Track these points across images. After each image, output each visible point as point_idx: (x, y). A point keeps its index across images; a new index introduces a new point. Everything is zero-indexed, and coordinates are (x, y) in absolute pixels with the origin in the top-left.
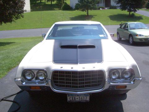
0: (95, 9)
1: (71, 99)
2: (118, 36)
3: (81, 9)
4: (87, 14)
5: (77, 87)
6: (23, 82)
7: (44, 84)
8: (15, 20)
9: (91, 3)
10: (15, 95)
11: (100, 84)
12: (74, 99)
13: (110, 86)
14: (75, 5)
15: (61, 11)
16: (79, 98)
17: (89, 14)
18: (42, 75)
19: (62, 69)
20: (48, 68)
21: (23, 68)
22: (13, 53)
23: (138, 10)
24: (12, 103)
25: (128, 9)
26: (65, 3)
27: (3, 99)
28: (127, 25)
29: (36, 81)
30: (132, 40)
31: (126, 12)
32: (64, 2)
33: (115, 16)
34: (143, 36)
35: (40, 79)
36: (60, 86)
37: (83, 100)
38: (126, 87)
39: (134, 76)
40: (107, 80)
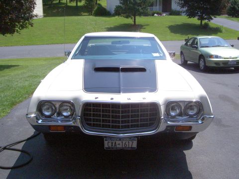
0: (146, 15)
1: (110, 145)
2: (183, 57)
3: (125, 15)
4: (133, 23)
5: (119, 127)
6: (39, 120)
7: (69, 122)
8: (19, 30)
9: (140, 5)
10: (24, 142)
11: (153, 124)
12: (114, 144)
13: (167, 127)
14: (115, 9)
15: (91, 17)
16: (121, 144)
17: (137, 23)
18: (67, 109)
19: (97, 99)
20: (76, 99)
21: (39, 99)
22: (17, 81)
23: (215, 17)
24: (19, 153)
25: (199, 16)
26: (99, 4)
27: (5, 147)
28: (196, 41)
29: (59, 118)
30: (203, 64)
31: (195, 21)
32: (96, 3)
33: (178, 26)
34: (220, 57)
35: (64, 116)
36: (94, 125)
37: (127, 146)
38: (190, 128)
39: (202, 112)
40: (162, 117)
